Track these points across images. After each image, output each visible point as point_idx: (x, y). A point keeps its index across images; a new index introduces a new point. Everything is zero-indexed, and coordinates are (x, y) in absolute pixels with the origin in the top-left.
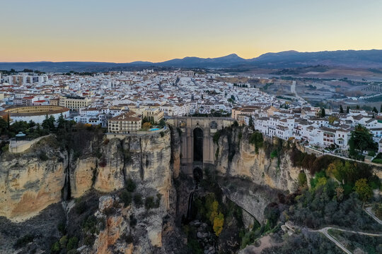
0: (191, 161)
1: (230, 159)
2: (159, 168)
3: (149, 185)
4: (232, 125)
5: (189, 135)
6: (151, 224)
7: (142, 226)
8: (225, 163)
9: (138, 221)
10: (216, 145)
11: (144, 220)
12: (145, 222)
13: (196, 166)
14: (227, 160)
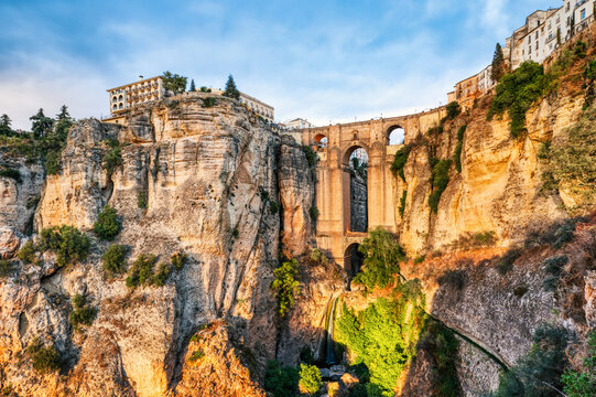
0: (339, 228)
1: (434, 205)
2: (189, 185)
3: (158, 228)
4: (443, 121)
5: (333, 165)
6: (134, 332)
7: (107, 332)
8: (419, 221)
9: (100, 316)
10: (401, 183)
11: (118, 317)
12: (116, 323)
13: (352, 240)
14: (427, 212)
